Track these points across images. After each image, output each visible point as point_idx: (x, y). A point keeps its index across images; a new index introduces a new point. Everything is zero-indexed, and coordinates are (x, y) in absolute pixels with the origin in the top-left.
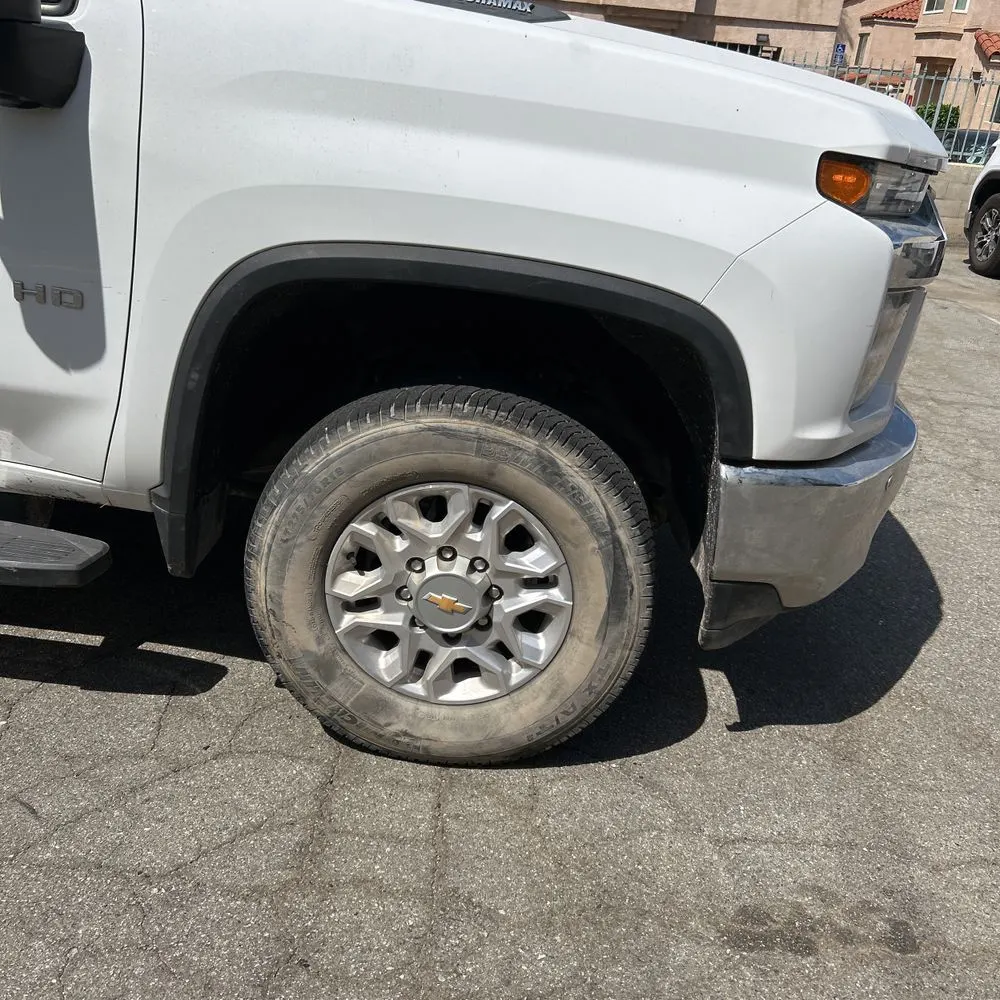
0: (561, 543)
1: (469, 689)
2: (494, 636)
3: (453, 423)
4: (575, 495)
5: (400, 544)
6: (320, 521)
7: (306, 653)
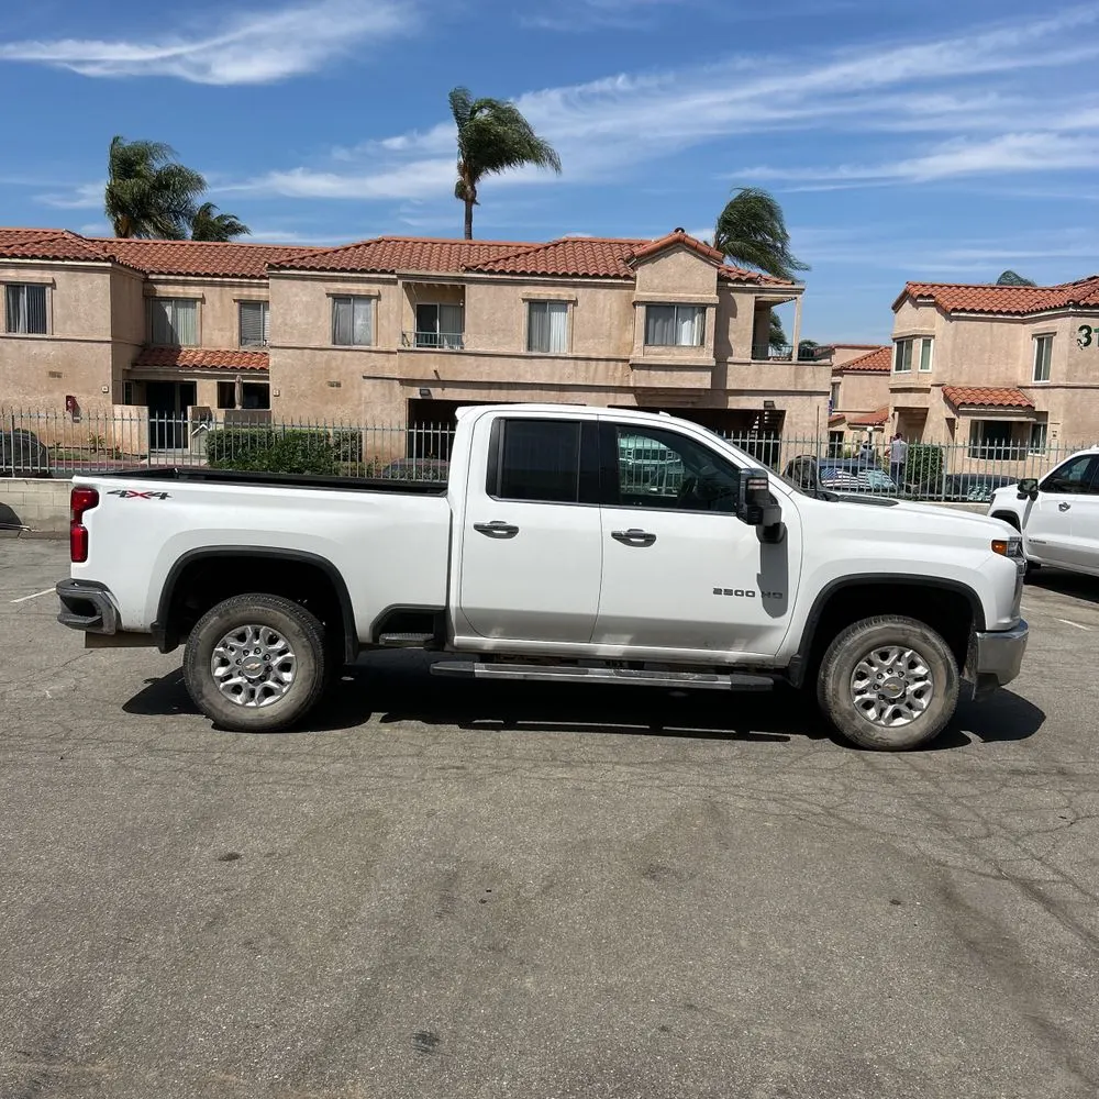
0: (928, 663)
1: (900, 721)
2: (907, 700)
3: (893, 625)
4: (934, 646)
5: (875, 669)
6: (851, 662)
7: (846, 710)
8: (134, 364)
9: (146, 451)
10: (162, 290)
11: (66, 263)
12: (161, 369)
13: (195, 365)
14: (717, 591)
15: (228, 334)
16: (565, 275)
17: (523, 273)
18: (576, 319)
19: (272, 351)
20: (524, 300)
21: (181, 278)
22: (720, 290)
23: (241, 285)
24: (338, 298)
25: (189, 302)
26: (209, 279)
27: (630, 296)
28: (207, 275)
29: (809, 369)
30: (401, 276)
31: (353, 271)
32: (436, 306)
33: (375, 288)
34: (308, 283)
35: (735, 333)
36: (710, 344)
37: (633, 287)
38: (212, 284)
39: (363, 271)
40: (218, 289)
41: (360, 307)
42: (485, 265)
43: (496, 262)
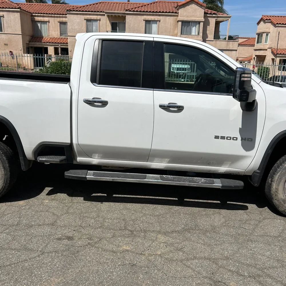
7: (281, 199)
8: (30, 42)
9: (33, 68)
10: (37, 19)
11: (6, 9)
12: (38, 43)
13: (47, 42)
14: (217, 137)
15: (57, 32)
16: (156, 12)
17: (144, 11)
18: (160, 26)
19: (68, 37)
20: (144, 20)
21: (42, 15)
22: (205, 17)
23: (60, 17)
24: (88, 20)
25: (45, 22)
26: (50, 15)
27: (176, 19)
28: (50, 14)
29: (231, 42)
30: (106, 13)
31: (92, 11)
32: (117, 23)
33: (99, 17)
34: (79, 16)
35: (209, 31)
36: (201, 34)
37: (178, 16)
38: (51, 17)
39: (95, 12)
40: (53, 18)
41: (95, 23)
42: (132, 9)
43: (136, 8)
